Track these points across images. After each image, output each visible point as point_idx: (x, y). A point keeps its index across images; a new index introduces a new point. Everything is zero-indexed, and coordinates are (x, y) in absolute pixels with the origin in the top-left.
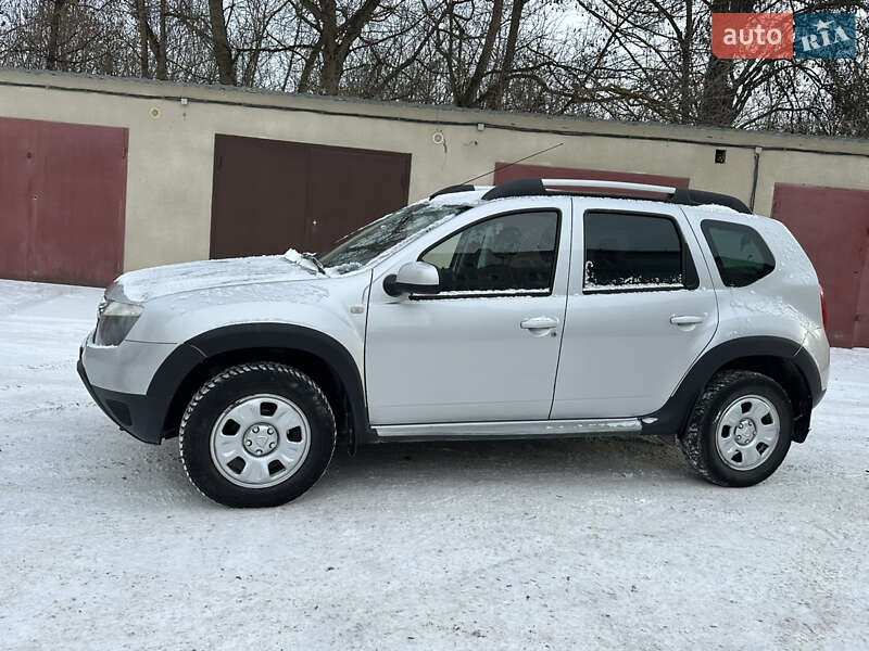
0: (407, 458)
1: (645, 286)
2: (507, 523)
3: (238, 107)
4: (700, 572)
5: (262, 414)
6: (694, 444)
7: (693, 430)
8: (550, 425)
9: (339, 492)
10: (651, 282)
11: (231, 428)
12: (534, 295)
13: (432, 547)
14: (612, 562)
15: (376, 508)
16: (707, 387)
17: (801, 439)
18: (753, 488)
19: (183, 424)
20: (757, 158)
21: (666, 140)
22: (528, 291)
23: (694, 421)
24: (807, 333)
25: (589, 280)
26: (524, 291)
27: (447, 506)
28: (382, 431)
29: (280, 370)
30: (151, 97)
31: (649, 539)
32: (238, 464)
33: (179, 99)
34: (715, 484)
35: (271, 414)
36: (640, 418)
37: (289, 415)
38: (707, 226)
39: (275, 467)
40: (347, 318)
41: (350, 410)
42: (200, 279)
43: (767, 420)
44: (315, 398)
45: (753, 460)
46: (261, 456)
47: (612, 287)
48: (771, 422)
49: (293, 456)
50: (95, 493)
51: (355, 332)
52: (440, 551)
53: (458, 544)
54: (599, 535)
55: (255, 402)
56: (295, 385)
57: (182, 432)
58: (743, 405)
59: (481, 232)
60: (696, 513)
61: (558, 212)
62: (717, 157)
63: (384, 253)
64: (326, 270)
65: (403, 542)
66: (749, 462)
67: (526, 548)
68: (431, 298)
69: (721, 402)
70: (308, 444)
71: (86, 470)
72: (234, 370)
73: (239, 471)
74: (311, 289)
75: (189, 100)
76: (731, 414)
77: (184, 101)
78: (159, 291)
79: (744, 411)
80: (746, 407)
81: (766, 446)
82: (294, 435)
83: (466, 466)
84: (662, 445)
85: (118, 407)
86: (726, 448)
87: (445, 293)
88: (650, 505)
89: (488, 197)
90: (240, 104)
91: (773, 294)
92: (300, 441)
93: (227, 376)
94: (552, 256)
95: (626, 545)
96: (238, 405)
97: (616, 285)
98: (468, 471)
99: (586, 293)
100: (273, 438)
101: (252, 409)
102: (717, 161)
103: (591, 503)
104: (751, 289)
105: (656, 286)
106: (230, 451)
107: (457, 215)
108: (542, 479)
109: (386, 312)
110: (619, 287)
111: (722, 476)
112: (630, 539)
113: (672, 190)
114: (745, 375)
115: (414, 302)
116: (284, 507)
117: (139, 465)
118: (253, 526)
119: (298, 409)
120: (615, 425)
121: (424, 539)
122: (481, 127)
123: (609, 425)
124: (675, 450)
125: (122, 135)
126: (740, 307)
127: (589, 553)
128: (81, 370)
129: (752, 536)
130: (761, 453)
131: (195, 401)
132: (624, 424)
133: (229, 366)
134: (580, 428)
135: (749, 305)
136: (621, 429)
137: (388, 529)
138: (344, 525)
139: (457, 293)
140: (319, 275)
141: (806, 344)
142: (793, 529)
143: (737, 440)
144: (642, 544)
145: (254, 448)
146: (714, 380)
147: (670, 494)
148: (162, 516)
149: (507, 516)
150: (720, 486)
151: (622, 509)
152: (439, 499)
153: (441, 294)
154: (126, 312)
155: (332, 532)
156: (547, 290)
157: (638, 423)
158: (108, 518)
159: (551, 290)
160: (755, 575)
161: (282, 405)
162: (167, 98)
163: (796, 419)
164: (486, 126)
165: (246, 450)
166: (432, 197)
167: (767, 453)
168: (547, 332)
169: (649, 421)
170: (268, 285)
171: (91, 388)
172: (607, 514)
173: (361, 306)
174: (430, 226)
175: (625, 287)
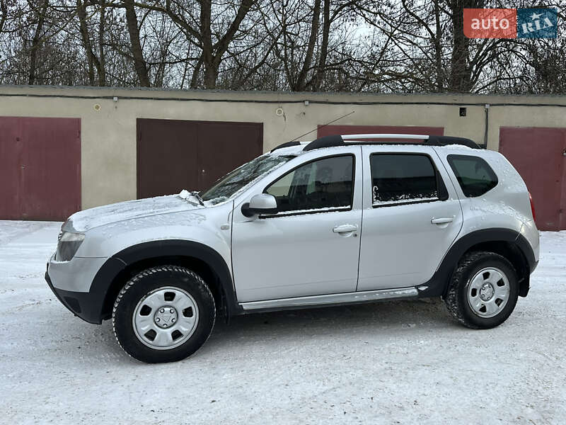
0: (266, 323)
1: (413, 200)
2: (332, 363)
3: (150, 100)
4: (460, 388)
5: (166, 300)
6: (454, 302)
7: (452, 293)
8: (357, 295)
9: (219, 348)
10: (417, 197)
11: (146, 311)
12: (340, 210)
13: (281, 383)
14: (401, 385)
15: (245, 358)
16: (459, 264)
17: (524, 295)
18: (495, 329)
19: (114, 310)
20: (487, 112)
21: (426, 103)
22: (336, 208)
23: (452, 287)
24: (523, 224)
25: (376, 198)
26: (334, 208)
27: (292, 353)
28: (246, 306)
29: (176, 270)
30: (94, 98)
31: (426, 367)
32: (151, 335)
33: (112, 98)
34: (469, 328)
35: (172, 300)
36: (417, 287)
37: (183, 299)
38: (451, 159)
39: (176, 335)
40: (219, 234)
41: (224, 294)
42: (121, 214)
43: (500, 283)
44: (200, 287)
45: (493, 310)
46: (167, 328)
47: (392, 202)
48: (503, 284)
49: (187, 326)
50: (59, 359)
51: (225, 242)
52: (287, 385)
53: (299, 379)
54: (393, 367)
55: (161, 292)
56: (186, 280)
57: (114, 315)
58: (484, 274)
59: (303, 171)
60: (458, 348)
61: (353, 156)
62: (461, 112)
63: (241, 190)
64: (204, 202)
65: (262, 380)
66: (491, 312)
67: (344, 380)
68: (273, 217)
69: (469, 274)
70: (198, 318)
71: (54, 343)
72: (146, 272)
73: (152, 339)
74: (194, 216)
75: (119, 98)
76: (477, 281)
77: (116, 99)
78: (95, 224)
79: (485, 279)
80: (486, 276)
81: (502, 301)
82: (188, 312)
83: (305, 326)
84: (434, 304)
85: (72, 301)
86: (475, 303)
87: (282, 213)
88: (427, 345)
89: (307, 149)
90: (152, 99)
91: (498, 200)
92: (192, 316)
93: (141, 277)
94: (351, 184)
95: (411, 372)
96: (150, 294)
97: (394, 200)
98: (305, 329)
99: (374, 207)
100: (174, 316)
101: (159, 297)
102: (461, 115)
103: (387, 345)
104: (483, 198)
105: (420, 199)
106: (145, 326)
107: (287, 161)
108: (355, 332)
109: (244, 228)
110: (396, 202)
111: (474, 322)
112: (413, 369)
113: (427, 137)
114: (484, 254)
115: (262, 220)
116: (183, 361)
117: (89, 339)
118: (162, 375)
119: (189, 295)
120: (400, 293)
121: (275, 378)
122: (307, 103)
123: (397, 293)
124: (442, 307)
125: (76, 123)
126: (477, 210)
127: (386, 380)
128: (48, 278)
129: (495, 362)
130: (499, 305)
131: (121, 294)
132: (406, 292)
133: (143, 270)
134: (377, 296)
135: (483, 209)
136: (404, 295)
137: (253, 372)
138: (223, 372)
139: (290, 212)
140: (200, 206)
141: (523, 231)
142: (522, 355)
143: (482, 298)
144: (422, 372)
145: (161, 323)
146: (464, 259)
147: (440, 337)
148: (103, 372)
149: (331, 359)
150: (473, 329)
151: (408, 348)
152: (286, 349)
153: (279, 213)
154: (75, 239)
155: (215, 376)
156: (349, 207)
157: (416, 291)
158: (68, 375)
159: (352, 207)
160: (497, 388)
161: (179, 293)
162: (104, 97)
163: (520, 281)
164: (310, 102)
165: (157, 325)
166: (272, 151)
167: (503, 305)
168: (351, 234)
169: (423, 288)
170: (166, 215)
171: (54, 289)
172: (398, 352)
173: (227, 224)
174: (270, 170)
175: (400, 202)
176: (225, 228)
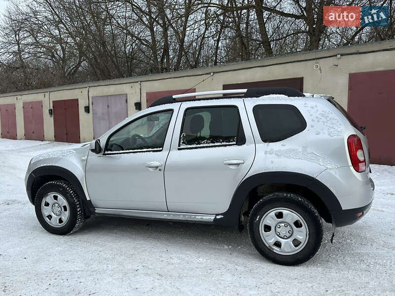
1: (213, 145)
5: (54, 199)
8: (166, 214)
10: (217, 142)
11: (47, 204)
12: (154, 151)
22: (152, 149)
25: (182, 143)
32: (50, 217)
33: (210, 73)
35: (57, 200)
36: (215, 215)
37: (62, 200)
39: (60, 221)
46: (57, 215)
47: (194, 146)
48: (301, 226)
49: (65, 218)
51: (82, 169)
55: (52, 195)
58: (276, 214)
61: (173, 111)
66: (286, 250)
68: (111, 154)
73: (50, 220)
75: (214, 73)
77: (212, 74)
79: (279, 218)
80: (280, 215)
81: (300, 242)
82: (65, 208)
92: (67, 211)
96: (48, 195)
99: (179, 149)
105: (220, 144)
106: (47, 212)
110: (198, 146)
113: (245, 90)
115: (104, 156)
119: (65, 199)
120: (200, 217)
122: (339, 56)
123: (197, 217)
130: (296, 246)
132: (204, 218)
134: (181, 217)
136: (202, 220)
143: (278, 235)
145: (55, 212)
156: (161, 149)
157: (213, 218)
161: (59, 196)
162: (206, 74)
164: (342, 55)
167: (301, 247)
168: (157, 169)
169: (219, 217)
175: (202, 145)
176: (83, 161)
